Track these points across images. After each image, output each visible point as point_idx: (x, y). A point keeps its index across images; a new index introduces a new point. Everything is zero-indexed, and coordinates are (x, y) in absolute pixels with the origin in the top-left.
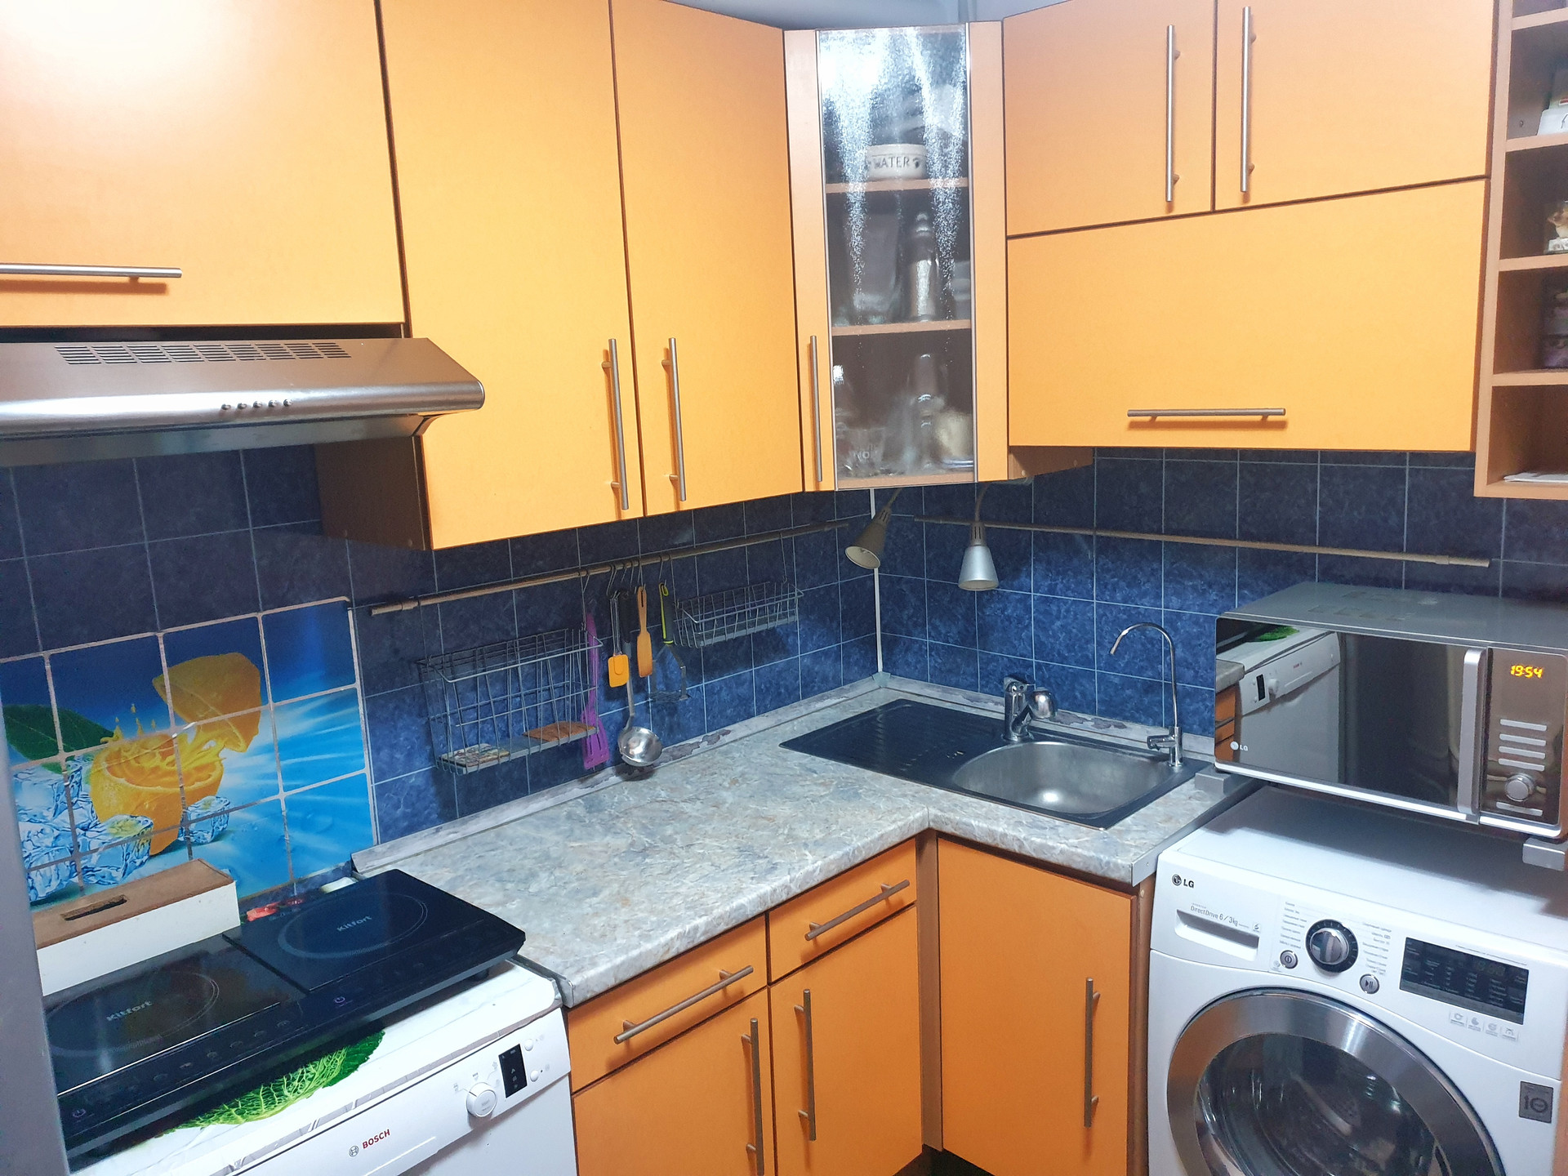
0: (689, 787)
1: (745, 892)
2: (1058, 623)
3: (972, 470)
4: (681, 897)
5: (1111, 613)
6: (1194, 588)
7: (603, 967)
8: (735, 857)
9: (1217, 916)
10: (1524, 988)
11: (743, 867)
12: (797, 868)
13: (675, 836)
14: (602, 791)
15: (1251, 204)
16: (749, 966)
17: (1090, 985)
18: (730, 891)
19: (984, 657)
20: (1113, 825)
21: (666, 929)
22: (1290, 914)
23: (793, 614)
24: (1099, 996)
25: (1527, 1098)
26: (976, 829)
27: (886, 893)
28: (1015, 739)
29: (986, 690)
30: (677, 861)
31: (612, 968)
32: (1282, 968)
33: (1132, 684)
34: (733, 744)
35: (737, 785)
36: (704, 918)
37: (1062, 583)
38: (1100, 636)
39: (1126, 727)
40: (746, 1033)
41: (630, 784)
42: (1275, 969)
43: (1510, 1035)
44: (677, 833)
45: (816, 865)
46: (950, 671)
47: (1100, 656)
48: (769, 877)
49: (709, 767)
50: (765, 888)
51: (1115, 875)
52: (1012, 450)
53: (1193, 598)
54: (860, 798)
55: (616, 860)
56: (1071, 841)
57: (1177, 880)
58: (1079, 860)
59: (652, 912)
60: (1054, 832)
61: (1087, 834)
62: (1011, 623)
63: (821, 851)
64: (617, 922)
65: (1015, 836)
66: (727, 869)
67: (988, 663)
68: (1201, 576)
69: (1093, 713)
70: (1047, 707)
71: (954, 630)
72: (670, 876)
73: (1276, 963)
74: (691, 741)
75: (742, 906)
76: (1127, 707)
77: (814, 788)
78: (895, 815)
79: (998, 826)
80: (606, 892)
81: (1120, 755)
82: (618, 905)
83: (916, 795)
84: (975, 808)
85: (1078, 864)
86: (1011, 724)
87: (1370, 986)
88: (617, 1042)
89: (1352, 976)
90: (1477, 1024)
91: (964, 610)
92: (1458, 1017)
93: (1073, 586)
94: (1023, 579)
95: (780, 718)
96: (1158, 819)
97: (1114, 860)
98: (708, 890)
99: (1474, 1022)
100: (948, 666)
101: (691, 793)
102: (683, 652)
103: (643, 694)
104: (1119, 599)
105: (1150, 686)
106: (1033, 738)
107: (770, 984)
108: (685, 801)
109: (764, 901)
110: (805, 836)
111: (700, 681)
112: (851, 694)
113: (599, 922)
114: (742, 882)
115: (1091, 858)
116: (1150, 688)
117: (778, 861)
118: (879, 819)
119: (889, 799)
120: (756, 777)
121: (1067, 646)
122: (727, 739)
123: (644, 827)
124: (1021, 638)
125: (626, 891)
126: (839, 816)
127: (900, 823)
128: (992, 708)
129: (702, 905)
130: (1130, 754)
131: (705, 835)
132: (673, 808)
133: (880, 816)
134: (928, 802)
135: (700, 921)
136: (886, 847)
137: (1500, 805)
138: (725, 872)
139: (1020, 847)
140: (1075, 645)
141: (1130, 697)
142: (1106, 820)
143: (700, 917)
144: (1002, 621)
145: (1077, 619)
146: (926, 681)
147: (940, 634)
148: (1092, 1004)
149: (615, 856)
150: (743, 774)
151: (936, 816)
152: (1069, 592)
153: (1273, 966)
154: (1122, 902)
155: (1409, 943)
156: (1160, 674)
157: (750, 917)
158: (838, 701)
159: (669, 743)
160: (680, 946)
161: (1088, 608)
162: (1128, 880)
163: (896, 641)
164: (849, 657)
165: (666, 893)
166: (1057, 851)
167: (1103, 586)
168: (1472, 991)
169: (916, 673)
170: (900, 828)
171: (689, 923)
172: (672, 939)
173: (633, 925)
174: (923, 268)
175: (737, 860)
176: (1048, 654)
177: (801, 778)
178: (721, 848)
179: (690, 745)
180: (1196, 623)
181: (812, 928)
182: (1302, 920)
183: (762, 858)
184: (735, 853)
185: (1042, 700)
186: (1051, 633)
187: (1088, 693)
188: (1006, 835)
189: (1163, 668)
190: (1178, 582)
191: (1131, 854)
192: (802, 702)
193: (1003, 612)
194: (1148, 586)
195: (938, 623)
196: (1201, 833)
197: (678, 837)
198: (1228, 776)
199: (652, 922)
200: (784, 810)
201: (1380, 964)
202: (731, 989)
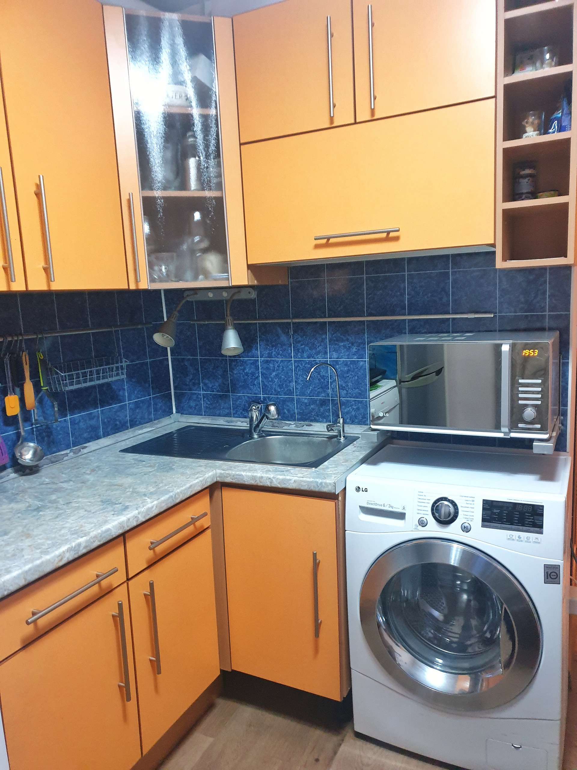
0: (63, 475)
1: (109, 521)
2: (274, 374)
3: (228, 279)
4: (67, 529)
5: (302, 365)
6: (345, 346)
7: (15, 574)
8: (100, 505)
9: (381, 505)
10: (542, 515)
11: (106, 510)
12: (142, 506)
13: (58, 500)
14: (6, 482)
15: (375, 118)
16: (116, 567)
17: (315, 555)
18: (99, 522)
19: (234, 397)
20: (319, 466)
21: (59, 546)
22: (421, 497)
23: (123, 374)
24: (320, 561)
25: (547, 573)
26: (245, 477)
27: (194, 520)
28: (256, 436)
29: (237, 415)
30: (61, 512)
31: (22, 573)
32: (420, 528)
33: (313, 402)
34: (89, 453)
35: (95, 472)
36: (85, 538)
37: (275, 351)
38: (296, 378)
39: (312, 425)
40: (115, 612)
41: (24, 477)
42: (415, 529)
43: (537, 541)
44: (59, 498)
45: (153, 503)
46: (214, 408)
47: (297, 389)
48: (124, 513)
49: (75, 465)
50: (123, 518)
51: (325, 490)
52: (250, 267)
53: (344, 352)
54: (174, 470)
55: (19, 515)
56: (299, 475)
57: (358, 489)
58: (305, 484)
59: (48, 539)
60: (289, 472)
61: (306, 472)
62: (248, 376)
63: (155, 497)
64: (23, 547)
65: (268, 477)
66: (96, 512)
67: (236, 401)
68: (348, 340)
69: (294, 420)
70: (275, 413)
71: (217, 384)
72: (58, 519)
73: (416, 525)
74: (62, 453)
75: (109, 530)
76: (312, 414)
77: (145, 468)
78: (197, 475)
79: (257, 473)
80: (14, 532)
81: (312, 438)
82: (23, 538)
83: (208, 465)
84: (242, 467)
85: (305, 487)
86: (253, 429)
87: (466, 529)
88: (28, 623)
89: (456, 526)
90: (521, 538)
91: (222, 372)
92: (511, 536)
93: (281, 352)
94: (254, 351)
95: (117, 439)
96: (342, 461)
97: (324, 481)
98: (85, 524)
99: (519, 537)
100: (214, 405)
101: (65, 478)
102: (55, 395)
103: (29, 423)
104: (305, 356)
105: (324, 402)
106: (265, 435)
107: (128, 579)
108: (62, 482)
109: (123, 526)
110: (144, 491)
111: (66, 416)
112: (159, 426)
113: (10, 549)
114: (107, 517)
115: (312, 482)
116: (324, 403)
117: (128, 504)
118: (188, 478)
119: (191, 468)
120: (107, 467)
121: (279, 386)
122: (85, 451)
123: (36, 497)
124: (254, 384)
125: (28, 530)
126: (163, 480)
127: (201, 479)
128: (242, 424)
129: (82, 531)
130: (317, 437)
131: (78, 497)
132: (54, 486)
133: (188, 477)
134: (216, 468)
135: (82, 540)
136: (193, 493)
137: (520, 425)
138: (95, 513)
139: (271, 483)
140: (283, 385)
141: (313, 409)
142: (315, 464)
143: (82, 537)
144: (243, 377)
145: (283, 370)
146: (202, 415)
147: (208, 387)
148: (316, 565)
149: (19, 513)
150: (98, 467)
151: (221, 474)
152: (279, 356)
153: (414, 527)
154: (330, 505)
155: (484, 502)
156: (328, 394)
157: (114, 536)
158: (151, 429)
159: (48, 453)
160: (69, 556)
161: (289, 364)
162: (333, 491)
163: (183, 395)
164: (156, 404)
165: (56, 528)
166: (292, 481)
167: (297, 350)
168: (517, 521)
169: (196, 412)
170: (201, 481)
171: (74, 542)
172: (64, 552)
173: (35, 547)
174: (192, 162)
175: (102, 507)
176: (269, 391)
177: (135, 465)
178: (90, 502)
179: (63, 455)
180: (346, 365)
181: (152, 543)
182: (428, 500)
183: (117, 504)
184: (100, 503)
185: (272, 408)
186: (270, 379)
187: (291, 410)
188: (262, 477)
189: (330, 391)
190: (336, 344)
191: (333, 477)
192: (130, 430)
193: (243, 371)
194: (320, 348)
195: (207, 382)
196: (364, 467)
197: (60, 500)
198: (379, 431)
199: (48, 544)
200: (129, 480)
201: (470, 516)
202: (104, 583)
